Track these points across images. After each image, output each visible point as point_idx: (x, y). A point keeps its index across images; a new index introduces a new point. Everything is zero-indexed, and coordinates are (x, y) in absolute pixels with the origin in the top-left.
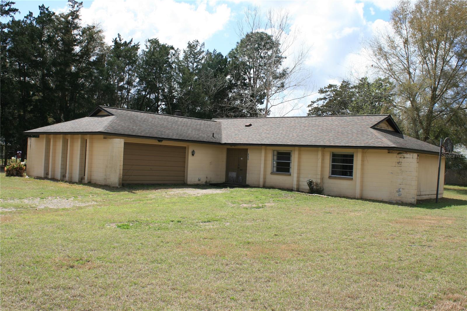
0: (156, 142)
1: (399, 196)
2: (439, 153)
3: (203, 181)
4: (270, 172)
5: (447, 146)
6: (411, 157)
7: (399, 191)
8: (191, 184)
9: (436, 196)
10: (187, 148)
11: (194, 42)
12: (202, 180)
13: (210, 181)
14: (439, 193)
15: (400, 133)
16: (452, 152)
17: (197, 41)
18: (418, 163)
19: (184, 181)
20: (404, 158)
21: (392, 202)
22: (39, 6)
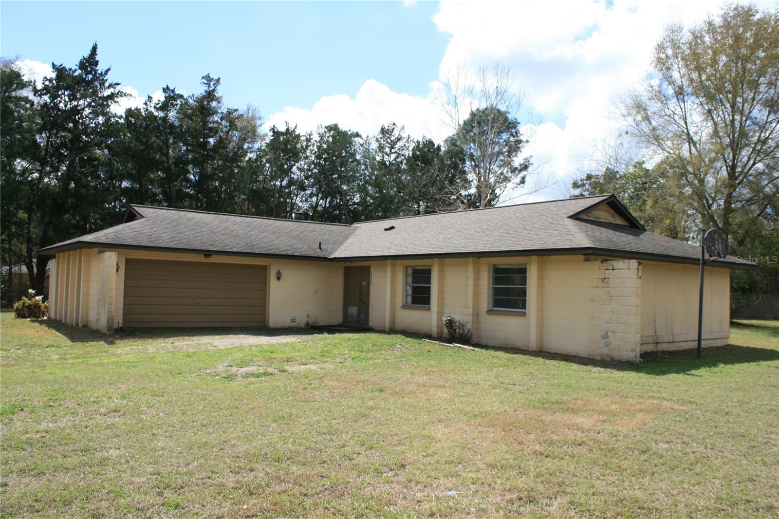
0: (200, 259)
1: (606, 346)
2: (699, 260)
3: (302, 321)
4: (401, 305)
5: (714, 246)
6: (626, 266)
7: (605, 336)
8: (276, 327)
9: (696, 343)
10: (268, 268)
11: (390, 126)
12: (298, 320)
13: (314, 323)
14: (702, 338)
15: (639, 229)
16: (725, 257)
17: (394, 124)
18: (640, 278)
19: (265, 322)
20: (613, 269)
21: (594, 357)
22: (163, 88)
